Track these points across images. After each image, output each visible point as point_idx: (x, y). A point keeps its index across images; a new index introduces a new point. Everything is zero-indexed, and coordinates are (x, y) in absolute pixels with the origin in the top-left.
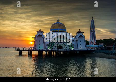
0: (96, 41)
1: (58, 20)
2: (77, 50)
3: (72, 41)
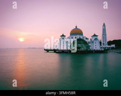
0: (107, 43)
1: (76, 27)
2: (93, 50)
3: (89, 43)
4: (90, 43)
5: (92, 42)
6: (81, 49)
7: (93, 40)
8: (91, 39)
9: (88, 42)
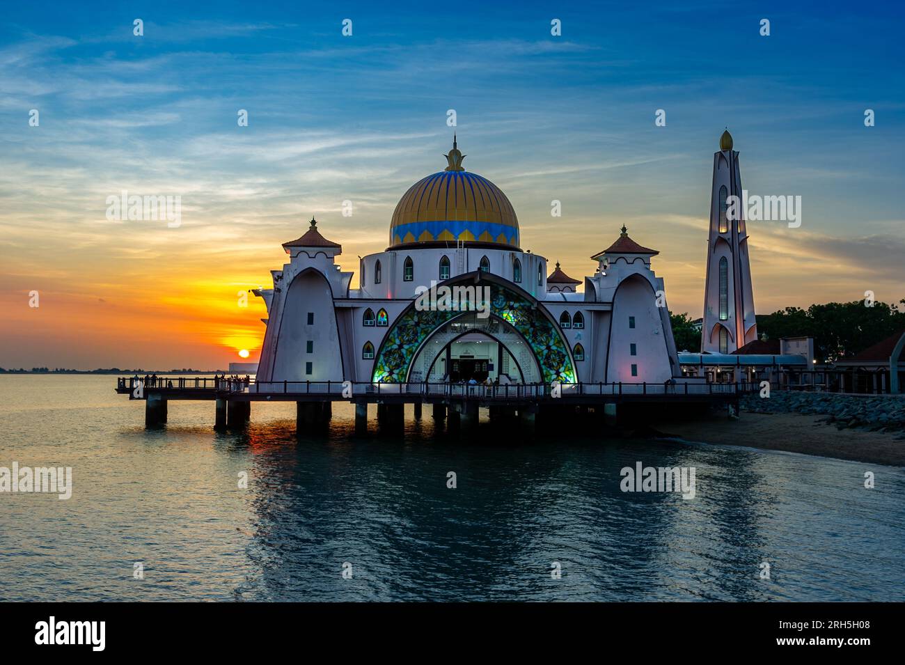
0: (751, 323)
2: (607, 389)
3: (565, 317)
4: (579, 317)
5: (599, 314)
6: (493, 375)
7: (606, 291)
8: (589, 284)
9: (557, 313)
